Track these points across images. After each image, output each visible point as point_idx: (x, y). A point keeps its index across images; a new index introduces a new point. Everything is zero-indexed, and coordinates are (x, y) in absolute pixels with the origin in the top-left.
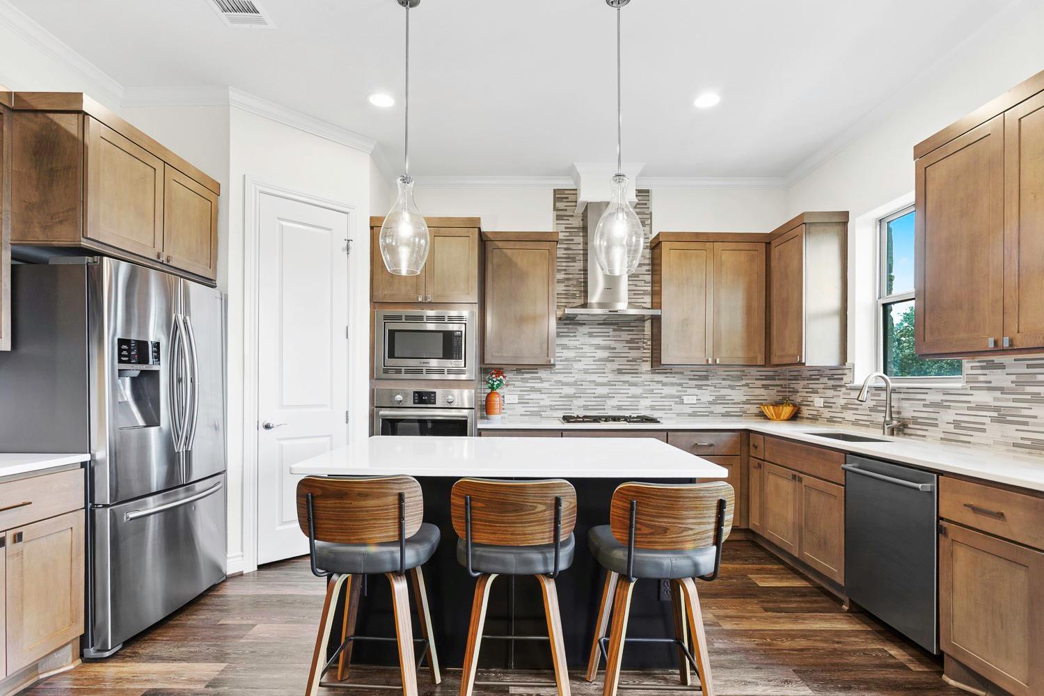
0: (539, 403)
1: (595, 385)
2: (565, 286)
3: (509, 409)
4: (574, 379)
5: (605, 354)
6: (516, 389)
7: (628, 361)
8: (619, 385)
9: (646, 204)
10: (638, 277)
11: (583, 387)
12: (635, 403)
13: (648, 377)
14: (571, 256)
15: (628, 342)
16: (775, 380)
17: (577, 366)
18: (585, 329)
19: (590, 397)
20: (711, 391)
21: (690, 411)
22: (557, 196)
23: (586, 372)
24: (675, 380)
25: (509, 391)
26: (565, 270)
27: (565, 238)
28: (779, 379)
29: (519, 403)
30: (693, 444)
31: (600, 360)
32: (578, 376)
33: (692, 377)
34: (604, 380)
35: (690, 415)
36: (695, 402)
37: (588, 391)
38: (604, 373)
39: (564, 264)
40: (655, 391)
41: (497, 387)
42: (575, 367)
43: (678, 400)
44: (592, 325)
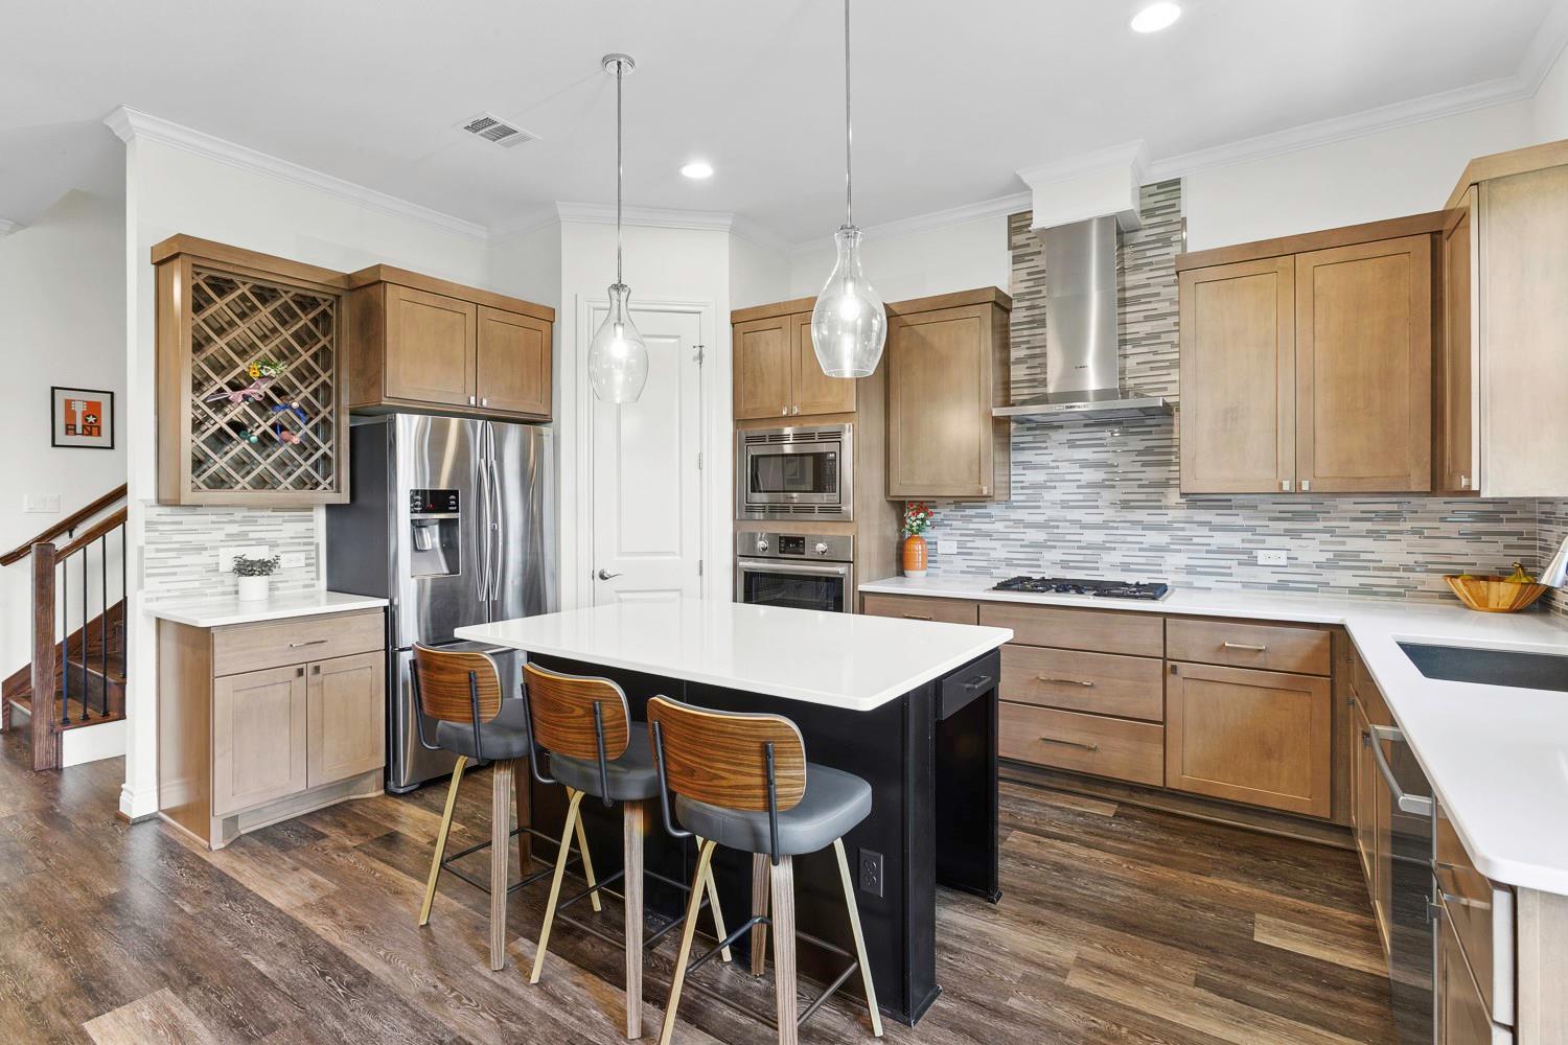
0: (989, 554)
1: (1081, 528)
2: (1027, 368)
3: (944, 562)
4: (1044, 517)
5: (1098, 475)
6: (953, 531)
7: (1140, 486)
8: (1123, 528)
9: (1174, 205)
10: (1159, 338)
11: (1060, 531)
12: (1159, 561)
13: (1181, 514)
14: (1037, 318)
15: (1140, 453)
16: (1501, 520)
17: (1048, 495)
18: (1062, 436)
19: (1073, 548)
20: (1322, 543)
21: (1274, 579)
22: (1013, 225)
23: (1065, 505)
24: (1239, 521)
25: (945, 535)
26: (1028, 342)
27: (1027, 290)
28: (1509, 520)
29: (958, 554)
30: (1218, 644)
31: (1090, 485)
32: (1050, 513)
33: (1278, 515)
34: (1098, 519)
35: (1272, 587)
36: (1284, 562)
37: (1068, 537)
38: (1097, 507)
39: (1025, 333)
40: (1195, 540)
41: (919, 530)
42: (1045, 498)
43: (1245, 557)
44: (1074, 427)
